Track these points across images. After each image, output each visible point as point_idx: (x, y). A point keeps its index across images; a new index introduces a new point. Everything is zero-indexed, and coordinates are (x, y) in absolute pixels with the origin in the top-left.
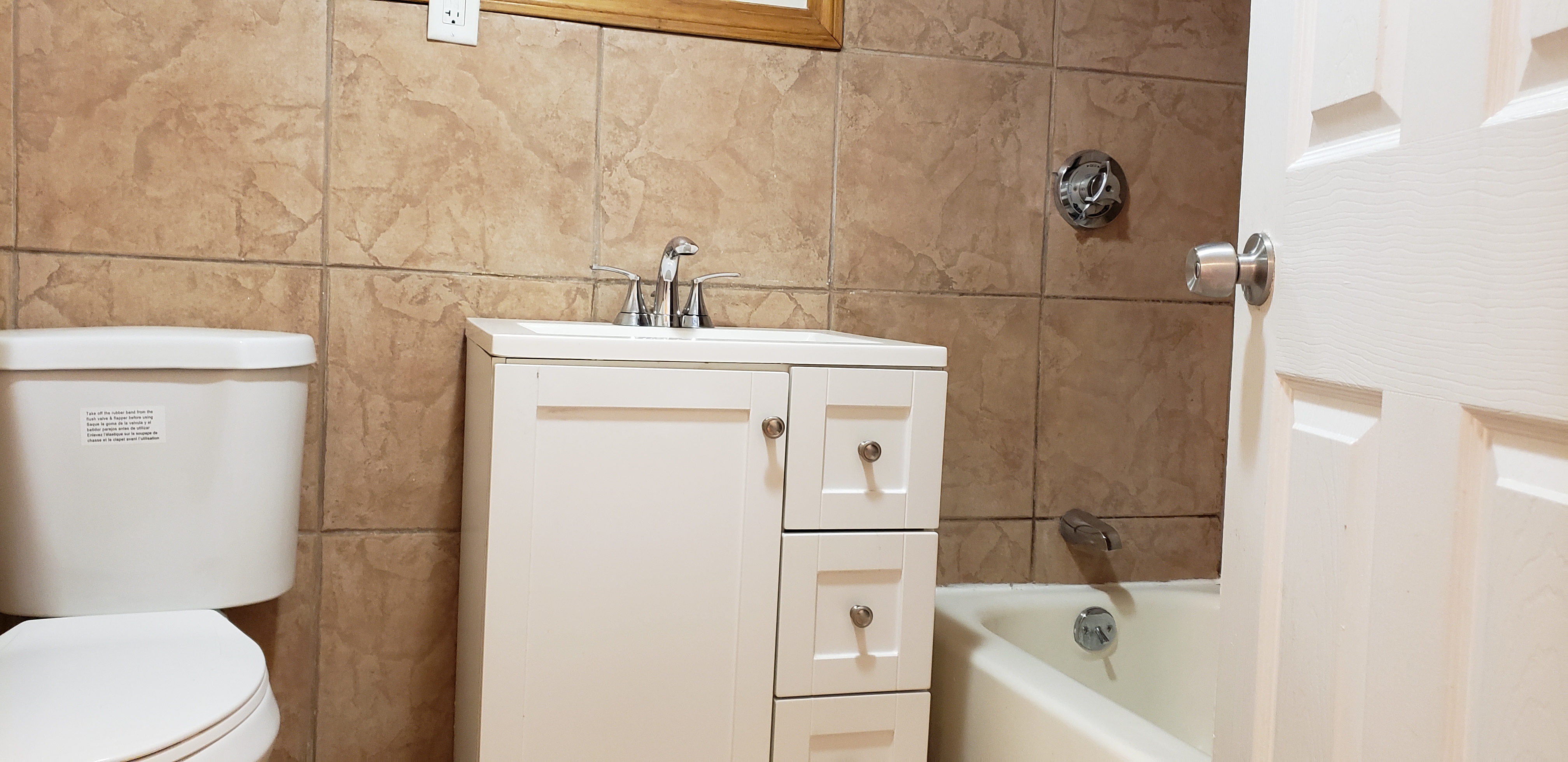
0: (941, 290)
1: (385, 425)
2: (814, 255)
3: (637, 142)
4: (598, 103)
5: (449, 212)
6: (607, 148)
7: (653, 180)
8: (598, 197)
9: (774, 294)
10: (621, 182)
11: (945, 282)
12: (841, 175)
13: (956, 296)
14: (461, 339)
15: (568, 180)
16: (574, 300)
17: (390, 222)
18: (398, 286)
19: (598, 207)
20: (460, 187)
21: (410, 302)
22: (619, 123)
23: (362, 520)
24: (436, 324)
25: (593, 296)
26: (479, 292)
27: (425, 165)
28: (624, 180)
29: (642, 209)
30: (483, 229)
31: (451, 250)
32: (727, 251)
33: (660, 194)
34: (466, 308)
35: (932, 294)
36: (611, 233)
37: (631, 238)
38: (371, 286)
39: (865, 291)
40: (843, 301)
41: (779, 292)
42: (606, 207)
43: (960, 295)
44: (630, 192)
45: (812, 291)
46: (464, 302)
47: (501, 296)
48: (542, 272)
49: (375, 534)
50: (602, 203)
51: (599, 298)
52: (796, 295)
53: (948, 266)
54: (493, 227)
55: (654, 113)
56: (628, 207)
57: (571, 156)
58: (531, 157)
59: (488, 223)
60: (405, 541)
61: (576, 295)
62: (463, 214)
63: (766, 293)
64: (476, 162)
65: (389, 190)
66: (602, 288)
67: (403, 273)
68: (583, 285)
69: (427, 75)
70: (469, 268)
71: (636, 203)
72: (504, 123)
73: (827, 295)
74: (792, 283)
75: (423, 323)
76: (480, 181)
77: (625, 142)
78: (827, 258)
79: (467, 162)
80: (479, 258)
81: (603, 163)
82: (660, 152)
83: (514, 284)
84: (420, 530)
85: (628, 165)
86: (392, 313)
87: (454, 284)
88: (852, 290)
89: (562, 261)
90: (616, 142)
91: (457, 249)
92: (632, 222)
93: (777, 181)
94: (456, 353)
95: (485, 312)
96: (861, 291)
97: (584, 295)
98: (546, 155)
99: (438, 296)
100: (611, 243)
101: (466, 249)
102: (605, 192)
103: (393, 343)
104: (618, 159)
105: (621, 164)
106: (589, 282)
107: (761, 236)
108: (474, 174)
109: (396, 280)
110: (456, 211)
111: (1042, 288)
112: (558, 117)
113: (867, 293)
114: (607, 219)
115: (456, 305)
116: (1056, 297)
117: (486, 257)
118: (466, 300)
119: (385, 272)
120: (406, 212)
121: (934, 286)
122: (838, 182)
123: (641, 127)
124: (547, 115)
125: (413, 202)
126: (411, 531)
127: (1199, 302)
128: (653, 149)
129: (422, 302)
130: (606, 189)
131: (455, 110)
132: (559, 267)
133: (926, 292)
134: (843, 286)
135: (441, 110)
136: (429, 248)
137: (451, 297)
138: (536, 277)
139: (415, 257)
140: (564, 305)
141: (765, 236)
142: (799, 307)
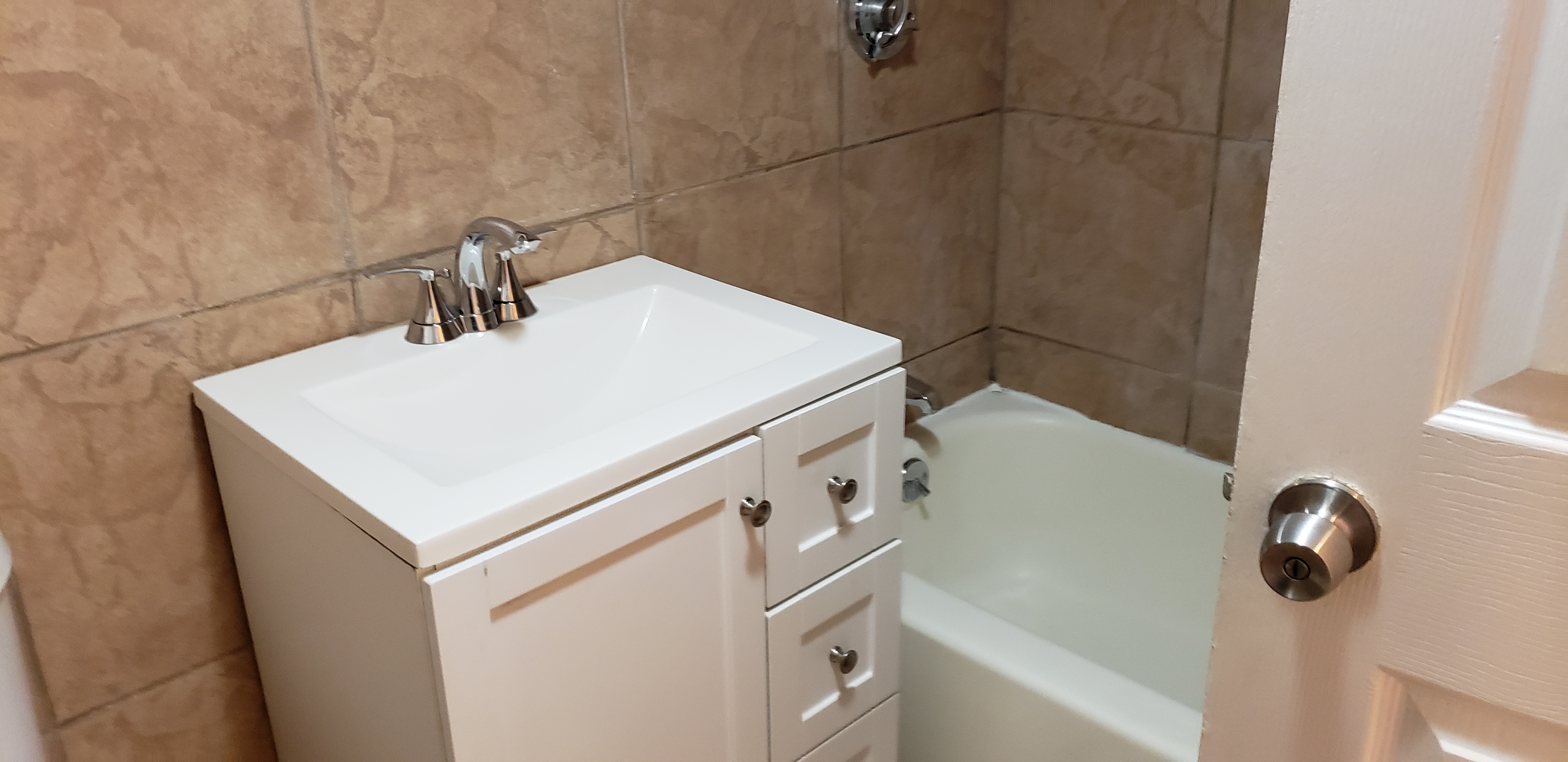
0: (749, 170)
1: (111, 561)
2: (614, 164)
3: (372, 62)
4: (306, 15)
5: (124, 238)
6: (331, 82)
7: (402, 113)
8: (334, 156)
9: (576, 227)
10: (361, 125)
11: (752, 158)
12: (629, 51)
13: (763, 174)
14: (186, 411)
15: (288, 142)
16: (330, 309)
17: (34, 277)
18: (75, 368)
19: (339, 171)
20: (130, 196)
21: (101, 385)
22: (343, 42)
23: (112, 689)
24: (147, 402)
25: (354, 295)
26: (197, 339)
27: (65, 174)
28: (364, 122)
29: (396, 157)
30: (182, 248)
31: (141, 290)
32: (515, 186)
33: (416, 130)
34: (185, 367)
35: (741, 176)
36: (360, 203)
37: (388, 202)
38: (32, 382)
39: (673, 194)
40: (652, 213)
41: (580, 222)
42: (347, 167)
43: (767, 171)
44: (375, 138)
45: (617, 210)
46: (180, 360)
47: (229, 335)
48: (278, 283)
49: (136, 697)
50: (341, 163)
51: (363, 295)
52: (601, 221)
53: (753, 140)
54: (195, 241)
55: (387, 15)
56: (377, 160)
57: (283, 106)
58: (228, 121)
59: (187, 236)
60: (180, 688)
61: (331, 302)
62: (147, 234)
63: (567, 228)
64: (146, 151)
65: (17, 229)
66: (363, 283)
67: (76, 347)
68: (339, 286)
69: (28, 25)
70: (176, 309)
71: (386, 151)
72: (175, 79)
73: (634, 211)
74: (595, 206)
75: (128, 408)
76: (160, 177)
77: (356, 67)
78: (627, 165)
79: (132, 153)
80: (186, 290)
81: (330, 106)
82: (406, 72)
83: (243, 313)
84: (196, 666)
85: (367, 100)
86: (77, 408)
87: (159, 340)
88: (658, 196)
89: (304, 259)
90: (342, 70)
91: (150, 287)
92: (386, 179)
93: (558, 76)
94: (184, 432)
95: (213, 363)
96: (669, 194)
97: (340, 296)
98: (247, 113)
99: (140, 364)
100: (363, 217)
101: (163, 283)
102: (343, 147)
103: (90, 452)
104: (350, 94)
105: (357, 102)
106: (344, 278)
107: (550, 155)
108: (147, 167)
109: (69, 359)
110: (134, 231)
111: (841, 139)
112: (254, 52)
113: (675, 196)
114: (351, 184)
115: (169, 367)
116: (853, 146)
117: (196, 285)
118: (183, 355)
119: (48, 354)
120: (57, 254)
121: (742, 167)
122: (628, 62)
123: (373, 40)
124: (237, 53)
125: (64, 236)
126: (183, 673)
127: (974, 116)
128: (395, 69)
129: (117, 379)
130: (342, 142)
131: (90, 75)
132: (301, 268)
133: (733, 177)
134: (648, 194)
135: (68, 80)
136: (109, 299)
137: (158, 358)
138: (273, 293)
139: (89, 316)
140: (318, 319)
141: (555, 155)
142: (606, 235)
